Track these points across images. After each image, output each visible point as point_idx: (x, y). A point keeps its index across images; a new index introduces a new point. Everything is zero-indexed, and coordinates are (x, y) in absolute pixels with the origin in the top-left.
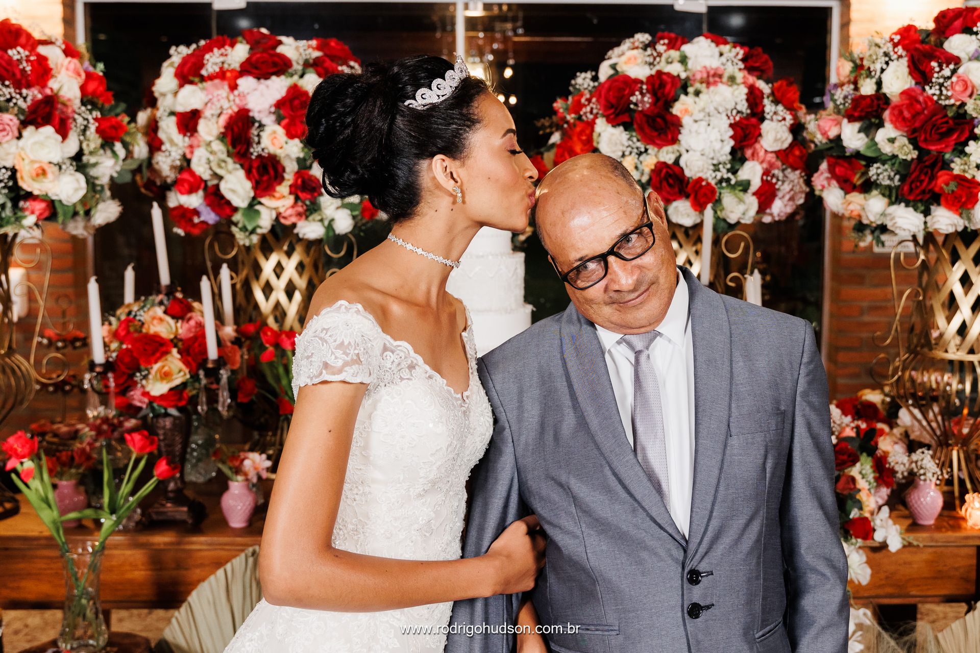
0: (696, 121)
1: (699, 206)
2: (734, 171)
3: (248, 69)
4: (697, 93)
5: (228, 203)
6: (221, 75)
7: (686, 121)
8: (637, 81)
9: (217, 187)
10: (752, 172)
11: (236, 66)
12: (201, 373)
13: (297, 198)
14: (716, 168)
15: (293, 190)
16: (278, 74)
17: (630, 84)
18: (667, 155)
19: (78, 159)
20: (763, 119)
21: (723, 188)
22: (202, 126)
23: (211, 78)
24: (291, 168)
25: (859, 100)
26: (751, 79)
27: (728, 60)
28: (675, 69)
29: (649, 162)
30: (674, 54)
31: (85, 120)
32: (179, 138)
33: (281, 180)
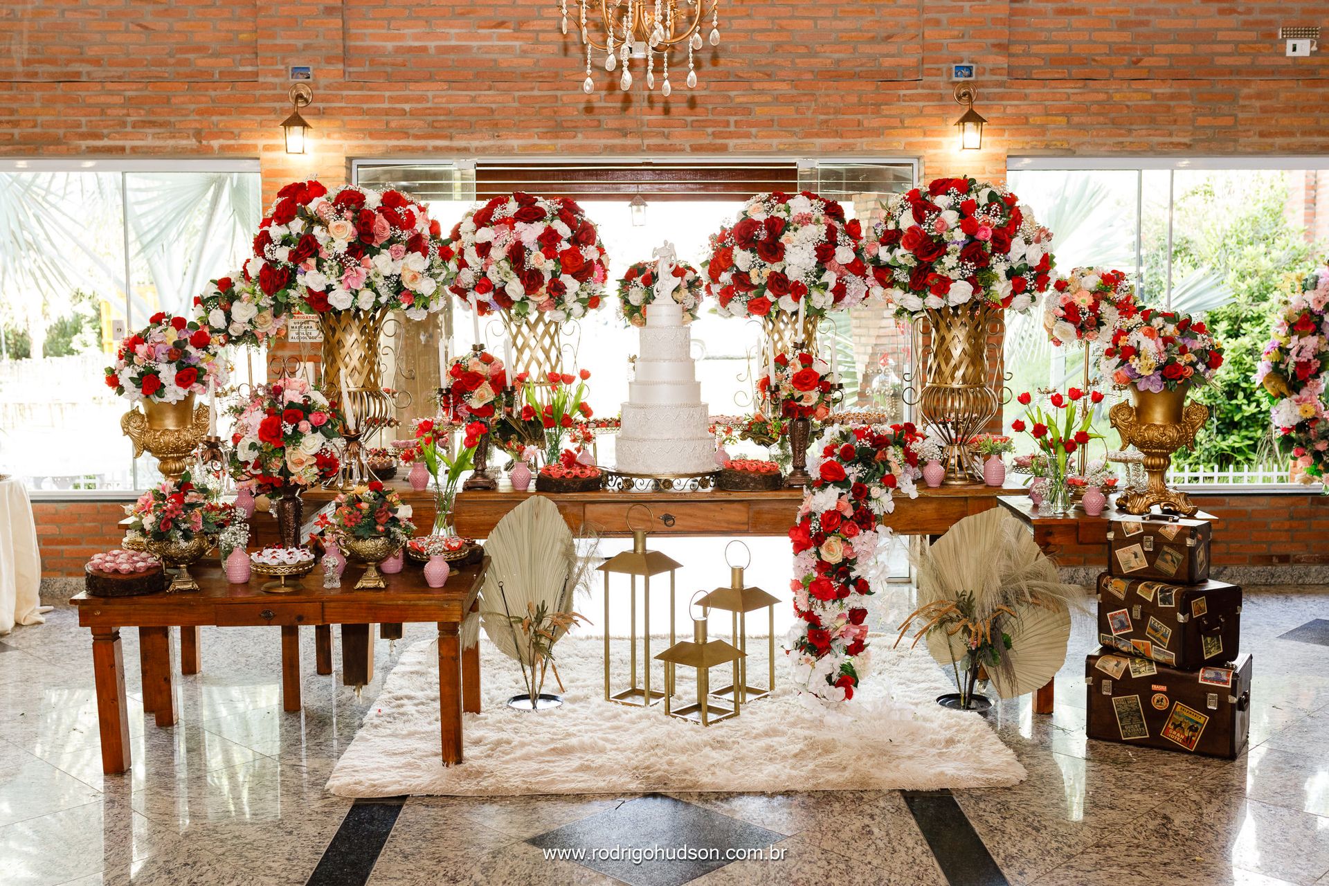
0: (794, 247)
1: (796, 299)
2: (819, 277)
3: (519, 217)
4: (796, 230)
5: (509, 298)
6: (504, 220)
7: (788, 246)
8: (759, 223)
9: (503, 289)
10: (830, 278)
11: (512, 215)
12: (503, 395)
13: (551, 296)
14: (807, 275)
15: (548, 290)
16: (538, 220)
17: (754, 224)
18: (777, 268)
19: (429, 269)
20: (836, 245)
21: (811, 287)
22: (492, 252)
23: (498, 222)
24: (547, 278)
25: (887, 232)
26: (830, 221)
27: (815, 210)
28: (782, 215)
29: (766, 272)
30: (782, 206)
31: (433, 248)
32: (478, 260)
33: (542, 284)
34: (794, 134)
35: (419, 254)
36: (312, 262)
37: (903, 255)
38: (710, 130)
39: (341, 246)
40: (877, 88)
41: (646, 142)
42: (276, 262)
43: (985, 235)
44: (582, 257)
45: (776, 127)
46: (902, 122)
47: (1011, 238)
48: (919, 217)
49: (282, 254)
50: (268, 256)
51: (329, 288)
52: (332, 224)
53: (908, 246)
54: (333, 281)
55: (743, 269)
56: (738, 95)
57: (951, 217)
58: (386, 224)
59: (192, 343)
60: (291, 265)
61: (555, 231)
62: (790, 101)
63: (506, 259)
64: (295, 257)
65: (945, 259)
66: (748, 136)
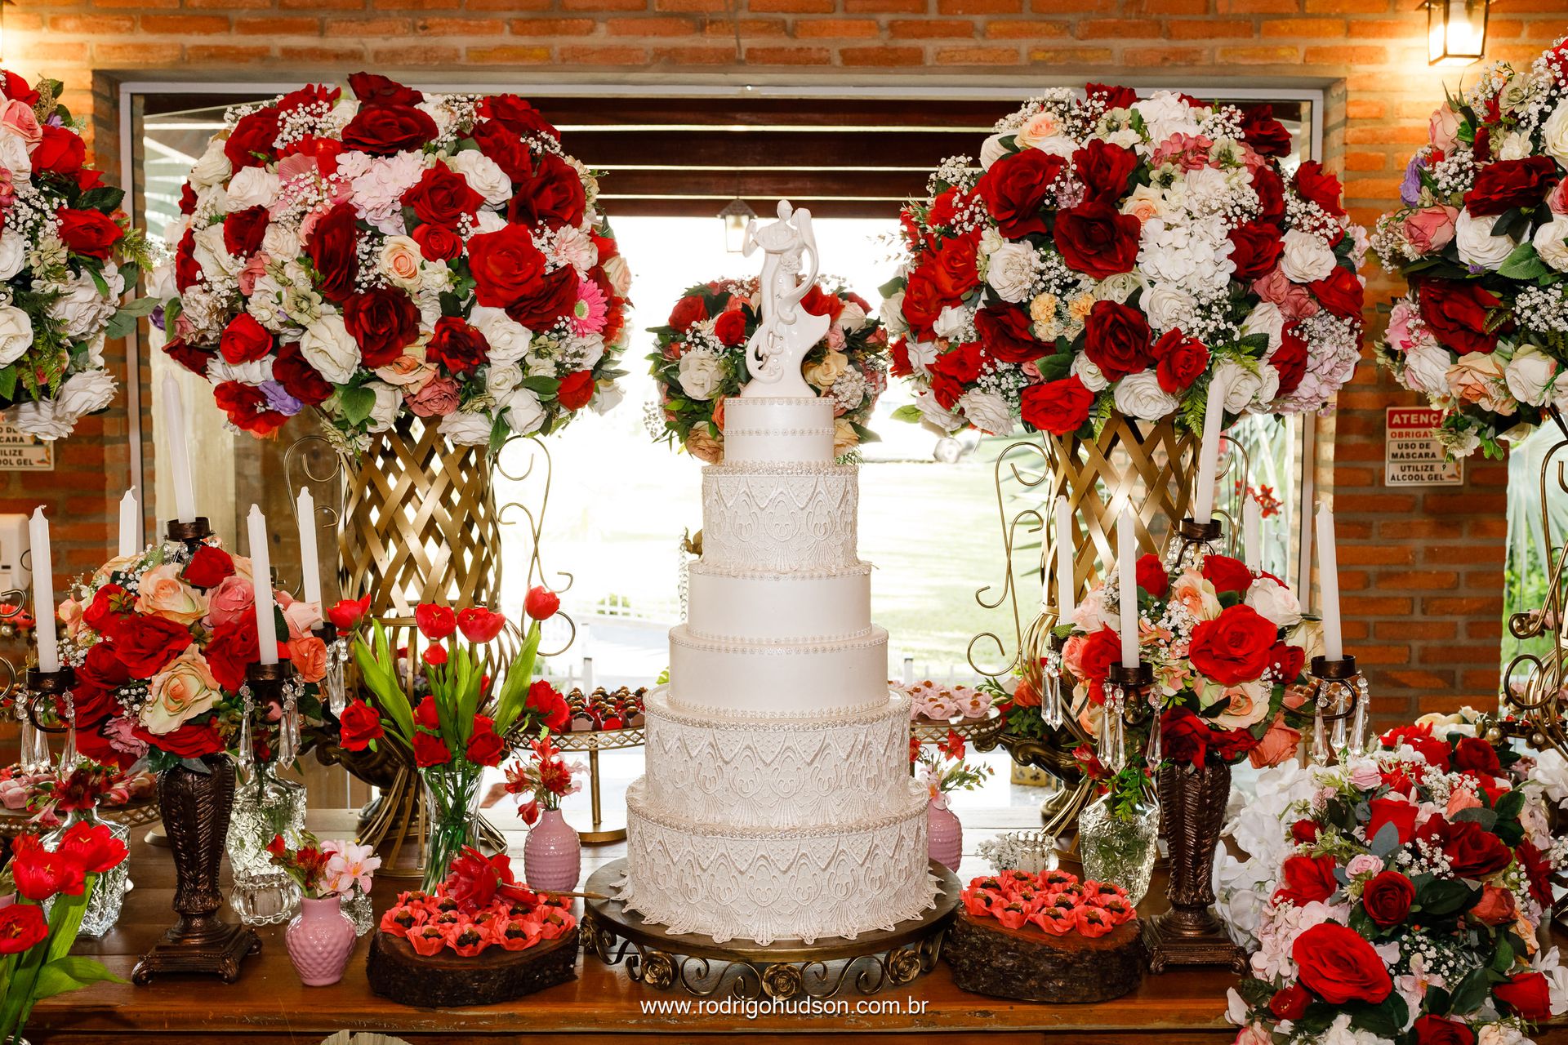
0: (1169, 227)
1: (1167, 382)
2: (1237, 319)
3: (358, 137)
4: (1166, 181)
5: (317, 375)
6: (306, 146)
7: (1149, 228)
8: (1058, 159)
9: (296, 346)
11: (335, 132)
12: (248, 692)
13: (443, 368)
14: (1206, 312)
15: (435, 353)
16: (412, 148)
17: (1043, 165)
18: (1115, 290)
20: (1283, 228)
21: (1217, 349)
22: (268, 237)
23: (288, 152)
24: (430, 317)
26: (1260, 158)
27: (1216, 125)
28: (1125, 138)
29: (1082, 303)
30: (1121, 114)
32: (227, 259)
33: (413, 334)
41: (746, 42)
44: (539, 258)
55: (1010, 295)
61: (461, 179)
63: (305, 258)
66: (966, 32)
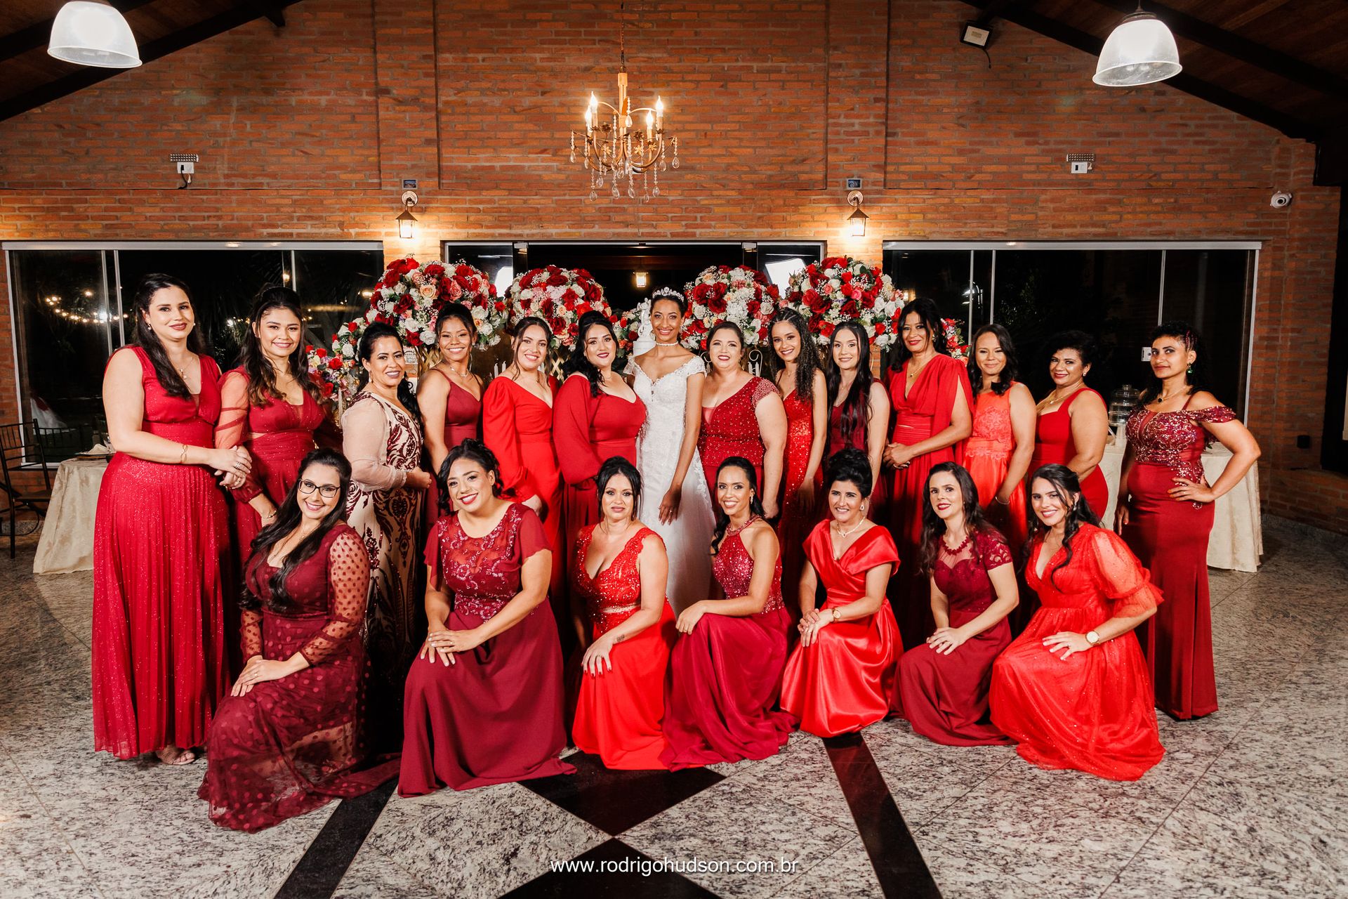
0: (733, 303)
2: (749, 323)
3: (550, 282)
4: (734, 291)
6: (539, 285)
7: (729, 302)
8: (709, 286)
10: (757, 323)
11: (544, 281)
14: (741, 321)
15: (569, 331)
16: (562, 285)
17: (707, 287)
18: (721, 317)
19: (488, 318)
20: (761, 302)
22: (532, 306)
24: (568, 322)
25: (792, 293)
26: (758, 285)
27: (748, 279)
28: (725, 281)
29: (714, 319)
30: (725, 275)
31: (491, 303)
32: (522, 311)
33: (564, 327)
34: (740, 225)
35: (481, 307)
36: (409, 312)
37: (804, 309)
38: (684, 223)
39: (428, 301)
40: (796, 194)
41: (641, 230)
42: (385, 313)
43: (858, 296)
45: (728, 221)
46: (813, 217)
47: (875, 298)
48: (814, 284)
49: (390, 307)
50: (380, 308)
51: (421, 330)
52: (423, 287)
53: (807, 302)
54: (423, 325)
55: (699, 318)
56: (703, 200)
57: (835, 284)
58: (458, 287)
59: (330, 367)
60: (395, 315)
61: (574, 292)
62: (737, 203)
63: (540, 310)
64: (398, 309)
65: (830, 312)
66: (709, 227)
